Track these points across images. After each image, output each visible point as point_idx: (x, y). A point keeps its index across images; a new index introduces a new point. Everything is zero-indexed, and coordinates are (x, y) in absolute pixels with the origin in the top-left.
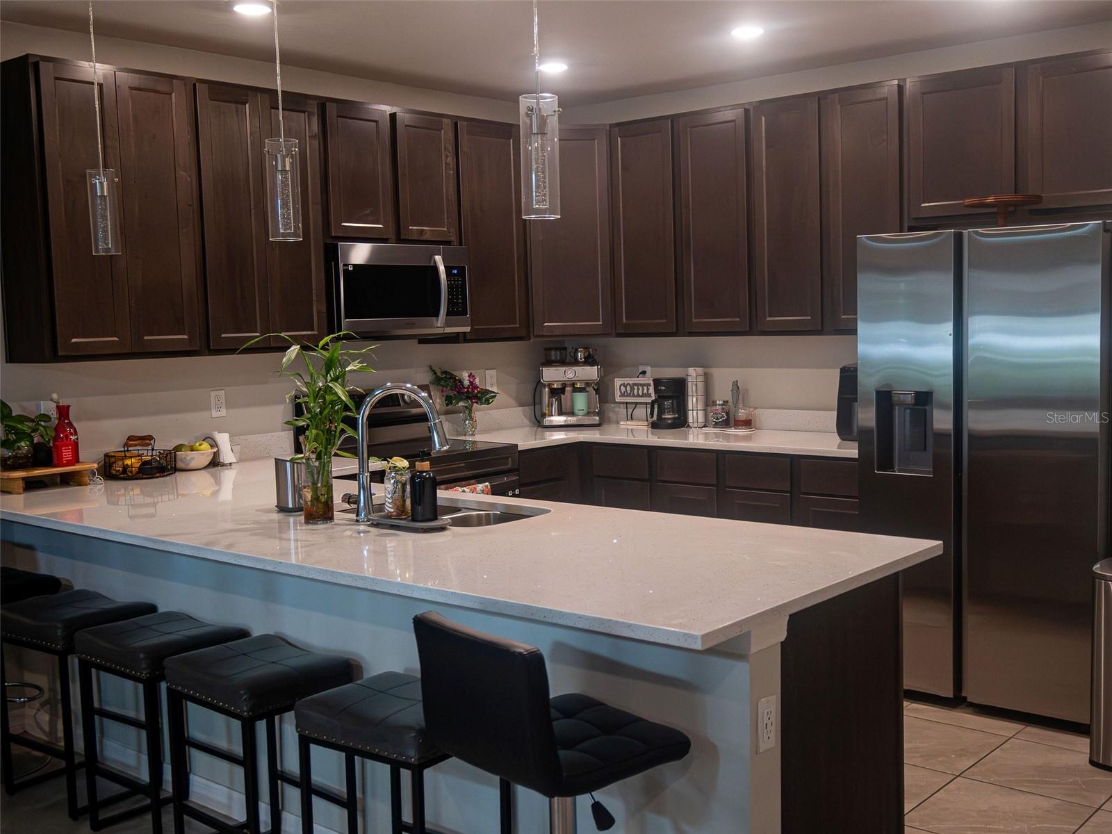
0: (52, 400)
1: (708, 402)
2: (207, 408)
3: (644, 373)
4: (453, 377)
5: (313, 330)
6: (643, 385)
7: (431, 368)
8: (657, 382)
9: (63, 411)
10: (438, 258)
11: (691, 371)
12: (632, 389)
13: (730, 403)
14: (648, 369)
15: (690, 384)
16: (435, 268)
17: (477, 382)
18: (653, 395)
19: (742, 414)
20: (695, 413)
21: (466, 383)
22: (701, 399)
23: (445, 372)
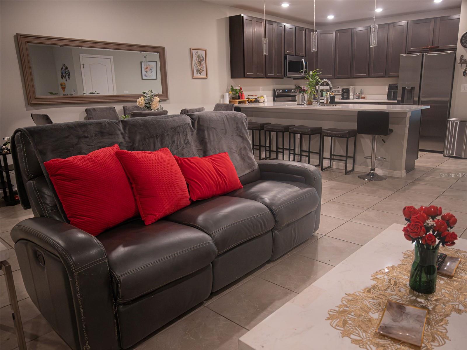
0: (239, 86)
1: (354, 93)
2: (260, 90)
3: (338, 88)
4: (300, 87)
5: (281, 74)
6: (339, 90)
7: (295, 85)
8: (343, 89)
9: (241, 89)
10: (303, 60)
11: (351, 87)
12: (336, 91)
13: (360, 94)
14: (339, 87)
15: (351, 90)
16: (302, 62)
17: (305, 88)
18: (341, 93)
19: (363, 96)
20: (351, 96)
21: (303, 88)
22: (353, 93)
23: (298, 86)
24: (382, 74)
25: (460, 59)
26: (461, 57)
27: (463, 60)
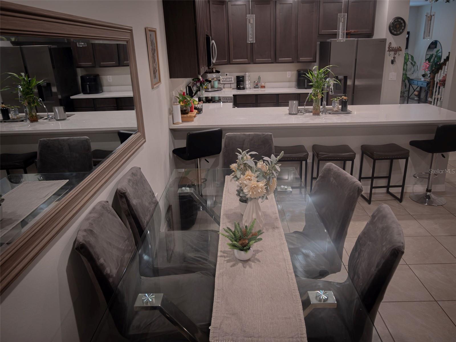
6: (229, 78)
8: (238, 77)
10: (214, 41)
11: (247, 73)
12: (226, 79)
14: (228, 74)
18: (233, 81)
19: (263, 84)
20: (248, 85)
22: (250, 81)
24: (291, 59)
25: (388, 47)
26: (389, 44)
27: (391, 47)
